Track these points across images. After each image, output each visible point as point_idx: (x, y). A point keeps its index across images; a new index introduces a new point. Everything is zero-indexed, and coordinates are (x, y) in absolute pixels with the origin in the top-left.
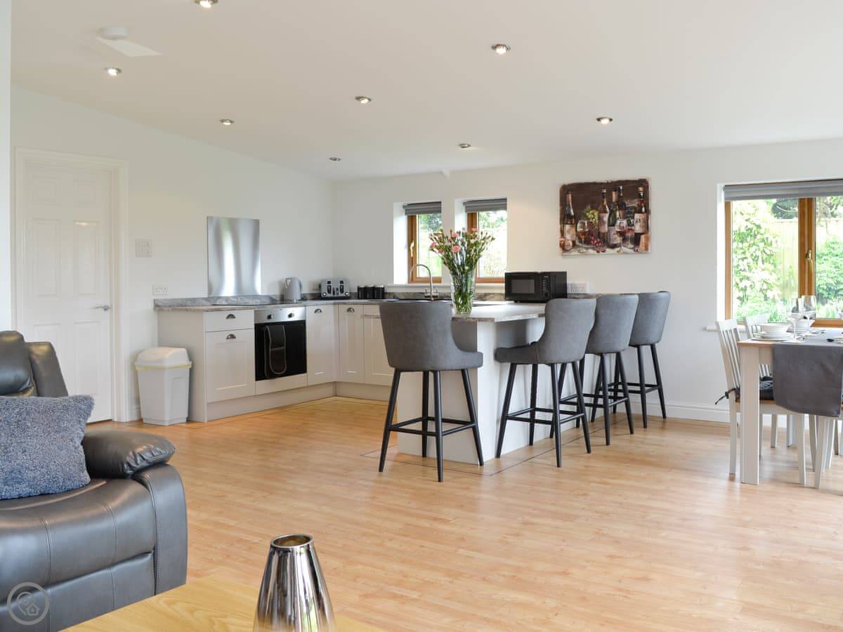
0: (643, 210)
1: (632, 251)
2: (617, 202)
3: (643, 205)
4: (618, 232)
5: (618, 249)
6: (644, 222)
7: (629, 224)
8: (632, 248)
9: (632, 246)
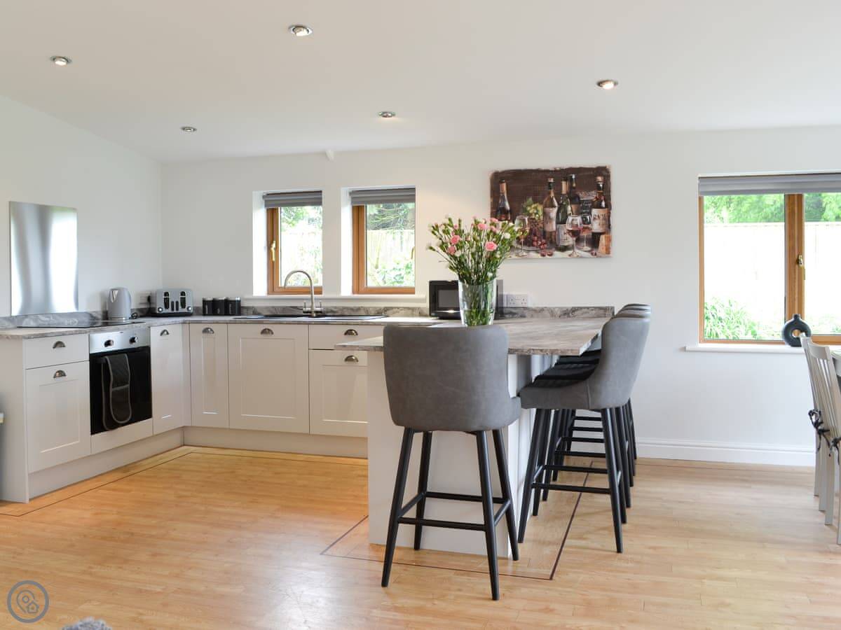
0: (603, 204)
1: (588, 254)
2: (567, 193)
3: (603, 198)
4: (569, 231)
5: (570, 252)
6: (604, 219)
7: (585, 221)
8: (589, 251)
9: (589, 249)
